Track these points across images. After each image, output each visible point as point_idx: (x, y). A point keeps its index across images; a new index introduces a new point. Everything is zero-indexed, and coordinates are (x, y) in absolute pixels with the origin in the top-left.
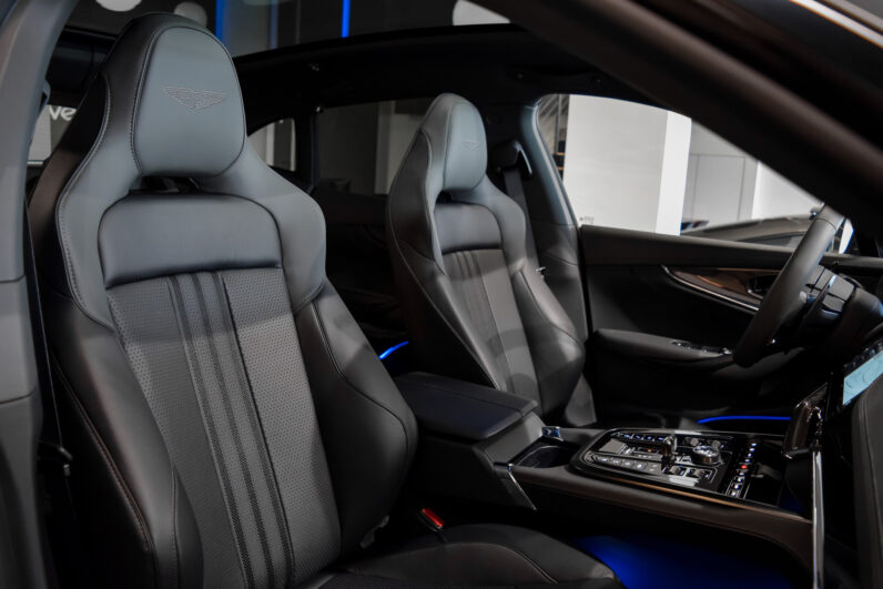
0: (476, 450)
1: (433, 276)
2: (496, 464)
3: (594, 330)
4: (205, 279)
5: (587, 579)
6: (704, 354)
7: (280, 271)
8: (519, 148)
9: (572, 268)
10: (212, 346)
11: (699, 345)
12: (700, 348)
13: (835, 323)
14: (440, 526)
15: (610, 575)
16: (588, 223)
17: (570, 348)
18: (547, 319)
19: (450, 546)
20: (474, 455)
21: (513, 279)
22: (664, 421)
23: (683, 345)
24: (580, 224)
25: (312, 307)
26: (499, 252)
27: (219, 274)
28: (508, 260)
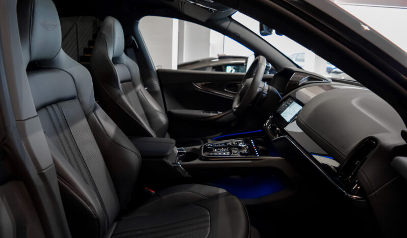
0: (165, 160)
1: (120, 96)
2: (173, 164)
3: (168, 110)
4: (55, 106)
5: (218, 194)
6: (212, 114)
7: (78, 100)
8: (133, 38)
9: (157, 86)
10: (65, 136)
11: (208, 111)
12: (209, 113)
13: (266, 98)
14: (154, 192)
15: (225, 191)
16: (160, 68)
17: (163, 119)
18: (153, 108)
19: (164, 197)
20: (165, 162)
21: (137, 93)
22: (202, 141)
23: (203, 112)
24: (157, 69)
25: (93, 114)
26: (131, 83)
27: (58, 104)
28: (134, 86)
